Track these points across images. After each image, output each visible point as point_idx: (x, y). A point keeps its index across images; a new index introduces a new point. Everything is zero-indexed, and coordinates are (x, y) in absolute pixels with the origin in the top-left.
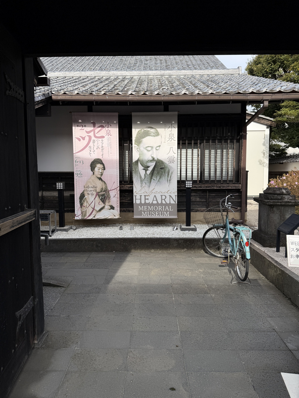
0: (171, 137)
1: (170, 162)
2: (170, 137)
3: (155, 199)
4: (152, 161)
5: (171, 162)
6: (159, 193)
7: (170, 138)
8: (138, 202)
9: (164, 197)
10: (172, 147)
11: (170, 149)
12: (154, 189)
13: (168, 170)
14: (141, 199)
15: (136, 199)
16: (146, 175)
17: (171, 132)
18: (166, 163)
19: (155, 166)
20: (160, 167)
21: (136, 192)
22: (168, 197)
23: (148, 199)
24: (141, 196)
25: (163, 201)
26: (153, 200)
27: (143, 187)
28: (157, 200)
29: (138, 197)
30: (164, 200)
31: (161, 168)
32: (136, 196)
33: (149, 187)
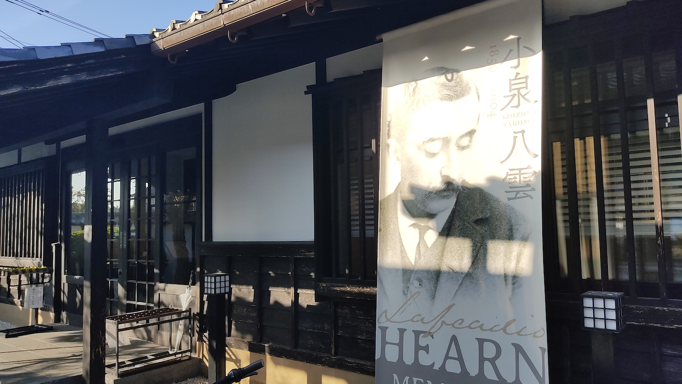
0: (516, 92)
1: (513, 195)
2: (512, 93)
3: (453, 353)
4: (445, 194)
5: (518, 192)
6: (469, 327)
7: (514, 95)
8: (391, 354)
9: (489, 351)
10: (523, 132)
11: (515, 138)
12: (449, 308)
13: (507, 227)
14: (400, 345)
15: (384, 343)
16: (422, 250)
17: (518, 70)
18: (497, 201)
19: (453, 212)
20: (474, 218)
21: (386, 311)
22: (508, 353)
23: (426, 349)
24: (402, 331)
25: (487, 365)
26: (447, 357)
27: (409, 296)
28: (460, 359)
29: (392, 336)
30: (493, 361)
31: (479, 222)
32: (384, 329)
33: (433, 297)
